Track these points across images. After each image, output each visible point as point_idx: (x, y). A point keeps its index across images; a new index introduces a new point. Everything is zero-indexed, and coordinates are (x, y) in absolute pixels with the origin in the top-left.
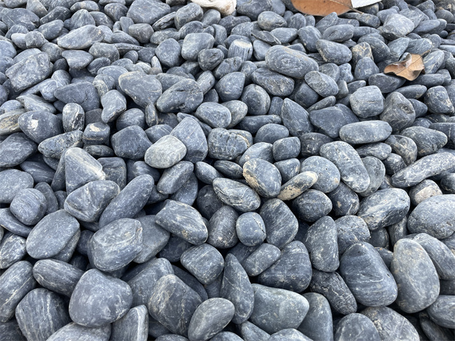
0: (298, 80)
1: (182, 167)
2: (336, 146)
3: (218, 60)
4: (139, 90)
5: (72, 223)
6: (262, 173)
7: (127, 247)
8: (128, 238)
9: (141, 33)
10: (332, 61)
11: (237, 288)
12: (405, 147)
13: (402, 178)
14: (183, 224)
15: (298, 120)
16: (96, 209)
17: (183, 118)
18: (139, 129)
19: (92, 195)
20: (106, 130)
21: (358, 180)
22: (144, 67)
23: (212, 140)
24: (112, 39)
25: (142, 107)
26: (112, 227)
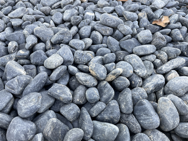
0: (115, 29)
1: (61, 68)
2: (131, 56)
3: (79, 20)
4: (43, 35)
5: (9, 96)
6: (98, 69)
7: (33, 106)
8: (34, 101)
9: (46, 10)
10: (130, 20)
12: (162, 56)
13: (161, 70)
14: (60, 94)
15: (115, 46)
16: (20, 89)
18: (42, 51)
19: (18, 82)
20: (27, 53)
21: (141, 71)
22: (46, 25)
24: (33, 13)
25: (45, 42)
26: (27, 97)
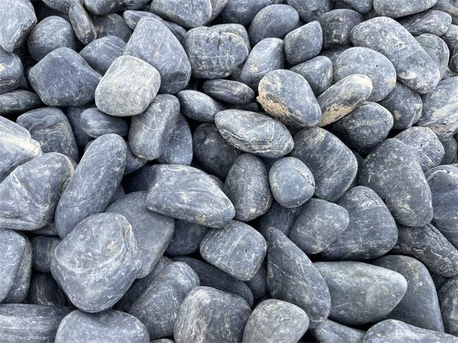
1: (163, 108)
2: (378, 26)
5: (11, 243)
6: (293, 94)
7: (120, 269)
8: (114, 252)
11: (302, 283)
14: (195, 206)
16: (43, 209)
17: (136, 19)
18: (70, 52)
19: (29, 189)
20: (15, 65)
21: (424, 75)
23: (195, 50)
25: (63, 12)
26: (82, 236)
